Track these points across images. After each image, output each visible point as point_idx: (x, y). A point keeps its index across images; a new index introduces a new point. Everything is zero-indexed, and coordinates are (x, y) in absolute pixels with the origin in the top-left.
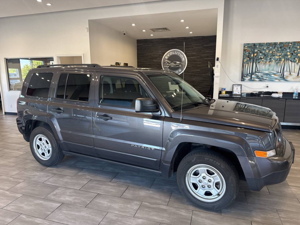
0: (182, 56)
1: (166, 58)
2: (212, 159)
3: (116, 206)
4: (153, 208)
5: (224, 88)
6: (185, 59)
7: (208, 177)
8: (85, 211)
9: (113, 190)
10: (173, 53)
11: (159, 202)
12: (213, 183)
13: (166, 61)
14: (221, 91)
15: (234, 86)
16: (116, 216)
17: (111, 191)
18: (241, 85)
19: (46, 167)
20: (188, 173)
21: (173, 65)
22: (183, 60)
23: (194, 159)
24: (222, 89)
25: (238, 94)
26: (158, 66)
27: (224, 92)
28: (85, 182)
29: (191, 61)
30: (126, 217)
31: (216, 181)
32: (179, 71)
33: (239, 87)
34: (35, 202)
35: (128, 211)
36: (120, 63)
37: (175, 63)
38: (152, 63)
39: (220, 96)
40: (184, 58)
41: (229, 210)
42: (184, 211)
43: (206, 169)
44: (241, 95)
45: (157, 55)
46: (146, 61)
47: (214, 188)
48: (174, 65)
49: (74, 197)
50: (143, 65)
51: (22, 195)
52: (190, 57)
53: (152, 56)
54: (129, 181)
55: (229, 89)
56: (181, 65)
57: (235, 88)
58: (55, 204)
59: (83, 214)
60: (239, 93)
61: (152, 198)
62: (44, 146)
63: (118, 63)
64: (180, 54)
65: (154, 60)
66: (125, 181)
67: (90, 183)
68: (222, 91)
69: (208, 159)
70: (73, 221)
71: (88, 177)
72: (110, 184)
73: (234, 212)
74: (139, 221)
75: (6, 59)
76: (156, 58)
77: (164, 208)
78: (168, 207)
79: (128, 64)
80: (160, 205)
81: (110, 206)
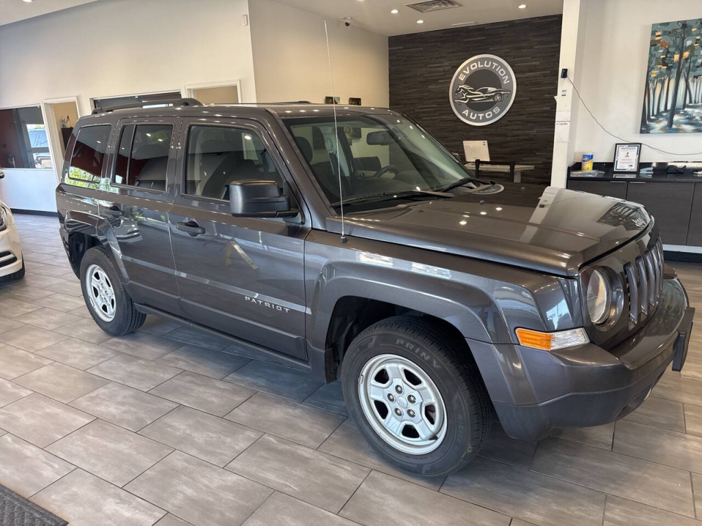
0: (502, 72)
1: (462, 78)
2: (413, 343)
3: (200, 437)
4: (280, 452)
5: (591, 154)
6: (510, 78)
7: (408, 389)
8: (131, 442)
9: (215, 400)
10: (480, 66)
11: (304, 438)
12: (419, 404)
13: (460, 86)
14: (581, 163)
15: (620, 148)
16: (186, 461)
17: (212, 402)
18: (641, 144)
19: (109, 337)
20: (364, 374)
21: (478, 96)
22: (505, 82)
23: (374, 340)
24: (584, 156)
25: (628, 169)
26: (440, 100)
27: (588, 166)
28: (168, 376)
29: (527, 85)
30: (207, 466)
31: (426, 402)
32: (493, 113)
33: (633, 152)
34: (47, 410)
35: (220, 451)
36: (339, 98)
37: (485, 91)
38: (427, 94)
39: (571, 176)
40: (507, 77)
41: (467, 481)
42: (349, 469)
43: (401, 367)
44: (637, 173)
45: (440, 74)
46: (412, 89)
47: (422, 419)
48: (483, 97)
49: (124, 408)
50: (403, 100)
51: (32, 392)
52: (523, 72)
53: (426, 77)
54: (262, 382)
55: (603, 158)
56: (501, 95)
57: (622, 153)
58: (81, 419)
59: (123, 447)
60: (633, 167)
61: (292, 427)
62: (104, 291)
63: (332, 98)
64: (496, 67)
65: (430, 87)
66: (255, 381)
67: (177, 379)
68: (584, 161)
69: (402, 342)
70: (93, 461)
71: (181, 364)
72: (219, 384)
73: (478, 486)
74: (229, 478)
75: (94, 101)
76: (435, 81)
77: (307, 455)
78: (316, 454)
79: (360, 99)
80: (300, 447)
81: (189, 435)
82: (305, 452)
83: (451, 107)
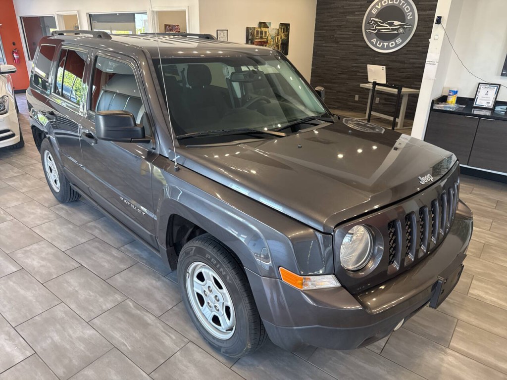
0: (407, 9)
1: (374, 12)
2: (216, 259)
3: (83, 294)
4: (132, 316)
5: (456, 90)
6: (413, 15)
7: (216, 290)
8: (36, 291)
9: (106, 265)
10: (390, 2)
11: (153, 306)
12: (222, 304)
13: (372, 19)
14: (447, 96)
15: (481, 86)
16: (66, 313)
17: (103, 266)
18: (500, 85)
19: (59, 203)
20: (190, 272)
21: (385, 28)
22: (409, 18)
23: (193, 250)
24: (450, 91)
25: (486, 105)
26: (355, 29)
27: (452, 100)
28: (83, 240)
29: (426, 22)
30: (77, 319)
31: (226, 304)
32: (396, 43)
33: (492, 91)
35: (91, 308)
36: (270, 23)
37: (391, 24)
38: (344, 23)
39: (434, 108)
40: (411, 13)
42: (174, 338)
43: (212, 274)
44: (493, 110)
45: (357, 7)
46: (332, 18)
47: (223, 315)
48: (389, 29)
49: (43, 263)
50: (325, 26)
52: (425, 10)
53: (347, 9)
54: (144, 255)
55: (466, 94)
56: (404, 28)
57: (483, 91)
58: (12, 267)
59: (29, 295)
60: (490, 105)
61: (149, 295)
62: (54, 170)
63: (264, 23)
64: (403, 4)
65: (348, 17)
66: (140, 253)
67: (88, 244)
68: (450, 95)
70: (5, 303)
71: (96, 232)
72: (115, 252)
74: (88, 332)
76: (353, 13)
77: (149, 321)
78: (156, 321)
79: (289, 24)
80: (147, 314)
81: (77, 291)
82: (149, 319)
83: (362, 35)
